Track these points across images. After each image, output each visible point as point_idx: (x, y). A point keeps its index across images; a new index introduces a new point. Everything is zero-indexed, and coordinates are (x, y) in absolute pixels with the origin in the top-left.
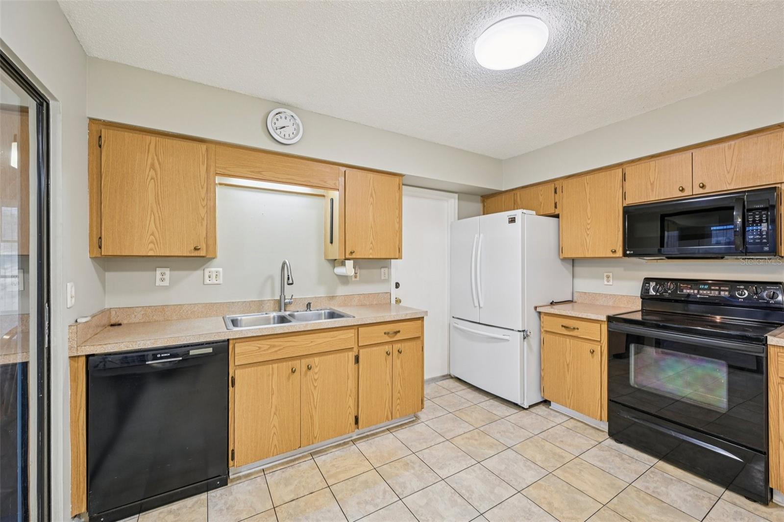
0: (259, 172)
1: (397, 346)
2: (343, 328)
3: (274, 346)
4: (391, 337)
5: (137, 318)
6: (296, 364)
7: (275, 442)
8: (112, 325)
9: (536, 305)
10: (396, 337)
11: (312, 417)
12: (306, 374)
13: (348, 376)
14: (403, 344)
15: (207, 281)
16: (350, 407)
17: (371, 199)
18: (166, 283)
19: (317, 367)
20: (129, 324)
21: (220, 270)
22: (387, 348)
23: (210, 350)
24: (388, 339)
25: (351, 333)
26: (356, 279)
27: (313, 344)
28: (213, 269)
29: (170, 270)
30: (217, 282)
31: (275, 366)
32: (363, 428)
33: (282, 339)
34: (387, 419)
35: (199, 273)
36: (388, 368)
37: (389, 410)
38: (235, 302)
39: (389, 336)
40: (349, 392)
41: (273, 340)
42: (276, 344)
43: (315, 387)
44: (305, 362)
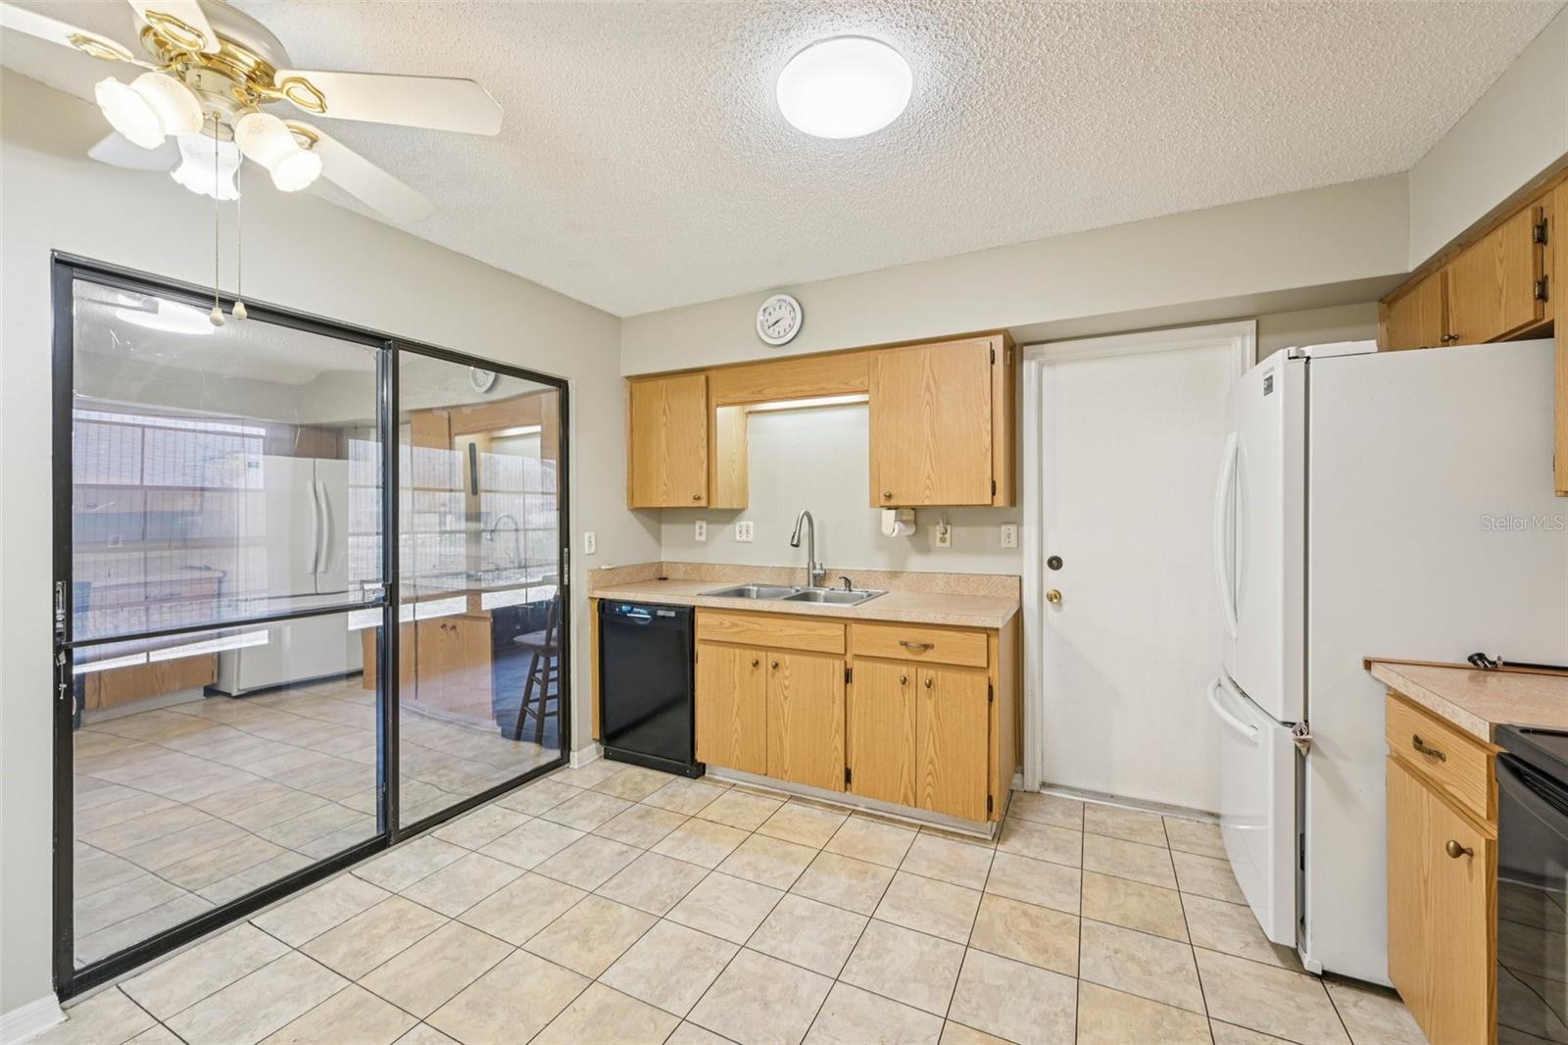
0: (760, 392)
1: (926, 674)
2: (824, 619)
3: (736, 625)
4: (914, 654)
5: (680, 575)
6: (761, 655)
7: (738, 752)
8: (660, 579)
9: (1372, 655)
10: (924, 655)
11: (781, 739)
12: (773, 676)
13: (833, 698)
14: (940, 673)
15: (738, 538)
16: (836, 748)
17: (928, 395)
18: (703, 538)
19: (787, 668)
20: (675, 579)
21: (751, 523)
22: (904, 670)
23: (673, 614)
24: (906, 654)
25: (838, 630)
26: (943, 545)
27: (781, 634)
28: (744, 523)
29: (707, 524)
30: (748, 540)
31: (737, 651)
32: (858, 794)
33: (745, 618)
34: (906, 800)
35: (729, 527)
36: (907, 708)
37: (909, 788)
38: (767, 567)
39: (909, 650)
40: (835, 725)
41: (736, 617)
42: (740, 623)
43: (786, 698)
44: (773, 657)
